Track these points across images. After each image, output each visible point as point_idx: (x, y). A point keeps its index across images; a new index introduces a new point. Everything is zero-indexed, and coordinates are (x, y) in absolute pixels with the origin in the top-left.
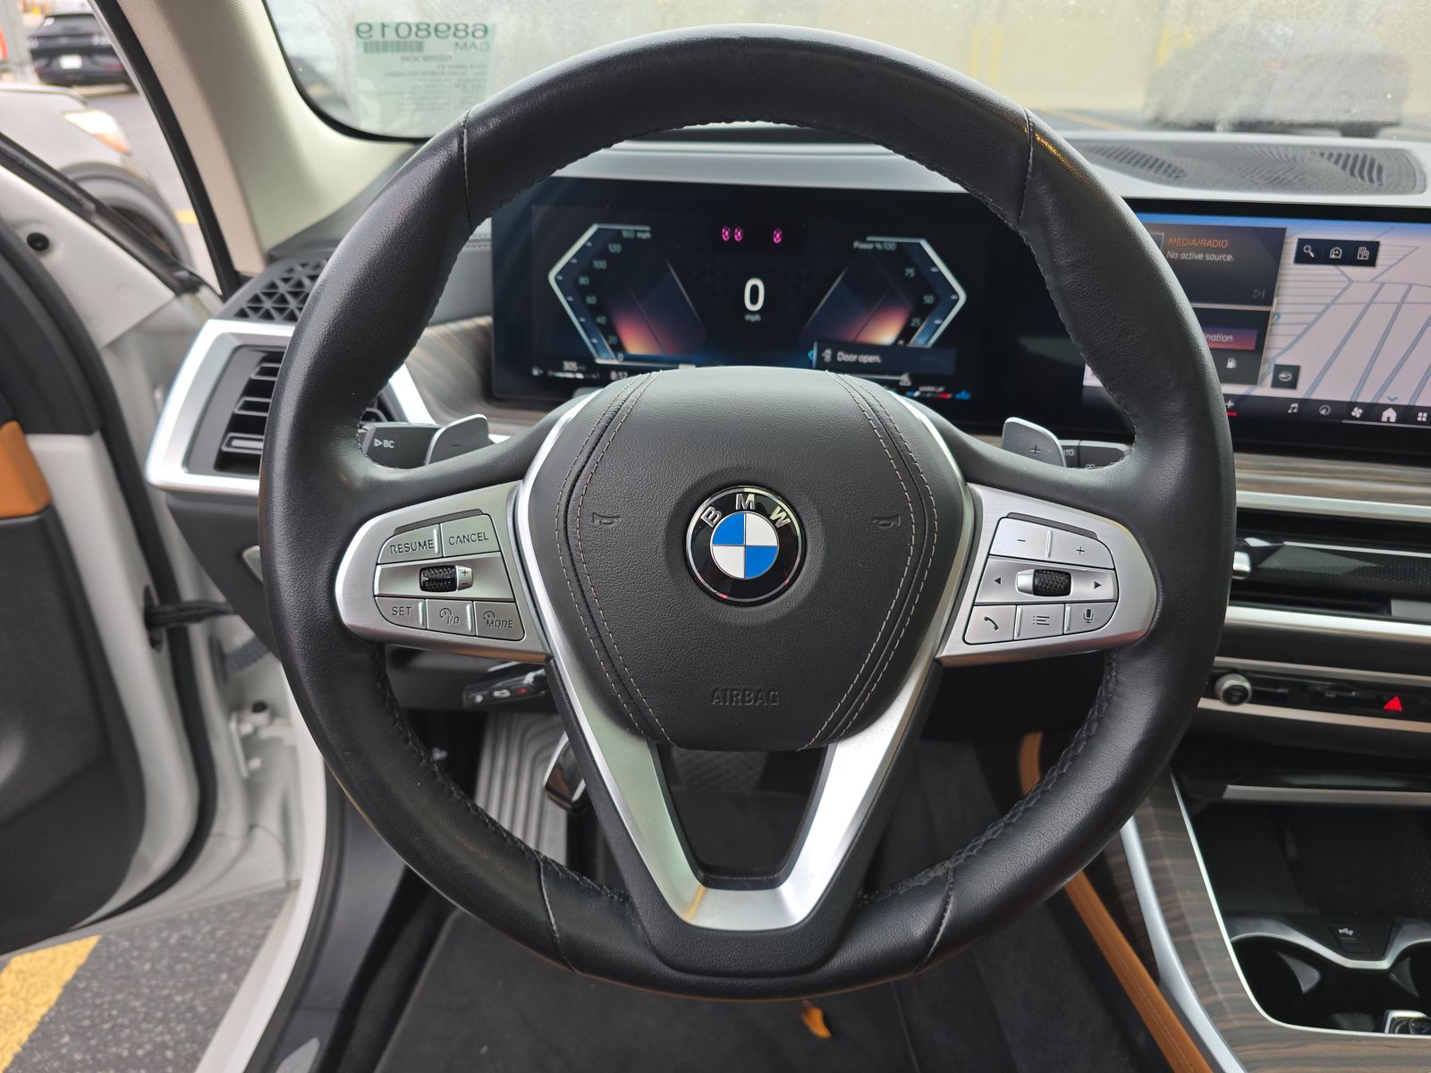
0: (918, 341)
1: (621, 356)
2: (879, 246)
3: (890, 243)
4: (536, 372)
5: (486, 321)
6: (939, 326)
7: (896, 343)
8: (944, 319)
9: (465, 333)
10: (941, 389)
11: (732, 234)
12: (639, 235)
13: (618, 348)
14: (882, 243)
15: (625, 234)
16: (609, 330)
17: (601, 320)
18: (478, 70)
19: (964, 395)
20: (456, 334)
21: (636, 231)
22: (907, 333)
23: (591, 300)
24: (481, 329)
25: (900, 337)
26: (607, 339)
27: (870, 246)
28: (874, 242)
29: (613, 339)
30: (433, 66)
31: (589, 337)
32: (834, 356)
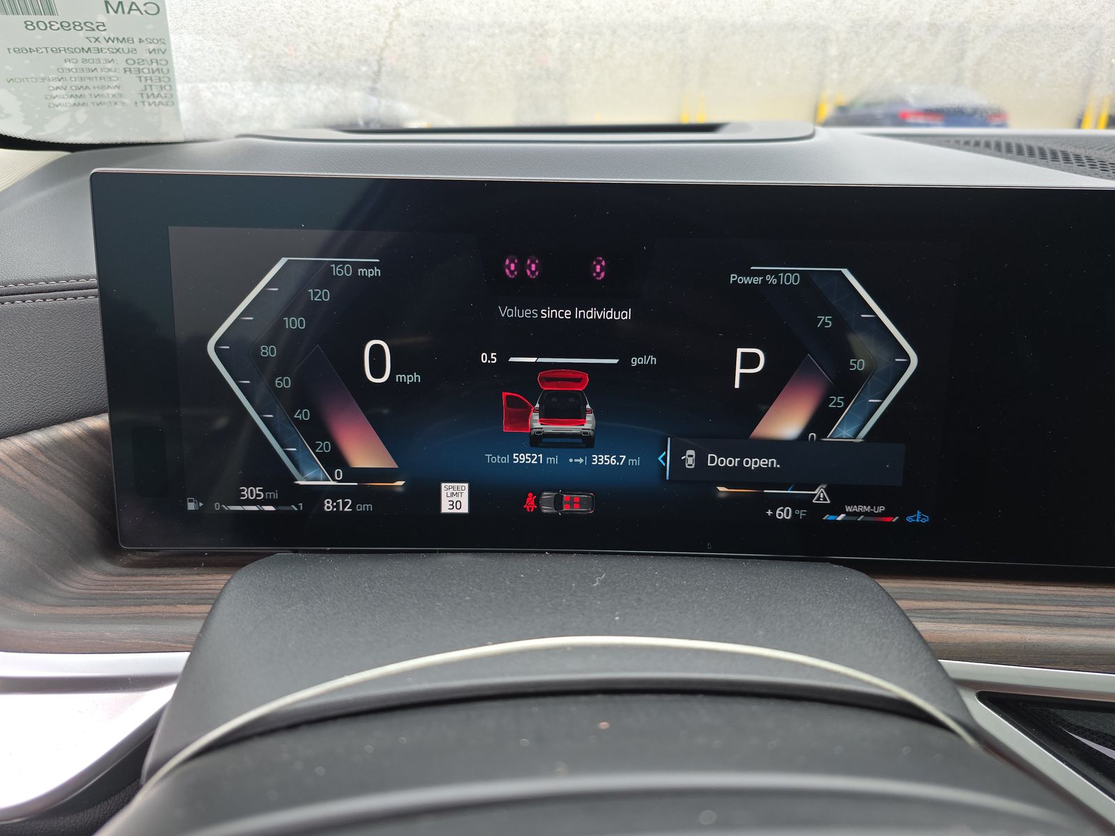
0: (842, 432)
1: (339, 472)
2: (771, 280)
3: (790, 275)
4: (191, 506)
5: (100, 422)
6: (878, 405)
7: (803, 436)
8: (884, 398)
9: (62, 445)
10: (881, 509)
11: (522, 267)
12: (361, 271)
13: (334, 460)
14: (775, 273)
15: (336, 270)
16: (317, 431)
17: (302, 415)
18: (152, 47)
19: (919, 517)
20: (43, 449)
21: (356, 266)
22: (821, 420)
23: (284, 383)
24: (95, 434)
25: (809, 428)
26: (314, 447)
27: (757, 280)
28: (763, 273)
29: (324, 446)
30: (78, 38)
31: (283, 446)
32: (701, 459)
